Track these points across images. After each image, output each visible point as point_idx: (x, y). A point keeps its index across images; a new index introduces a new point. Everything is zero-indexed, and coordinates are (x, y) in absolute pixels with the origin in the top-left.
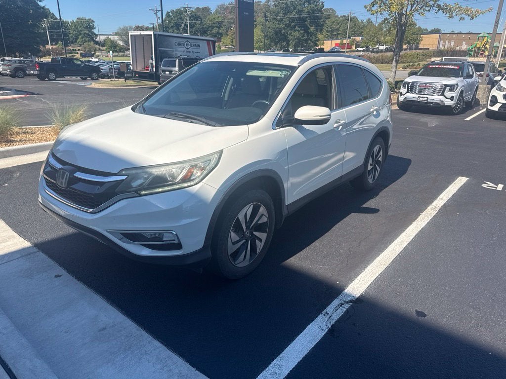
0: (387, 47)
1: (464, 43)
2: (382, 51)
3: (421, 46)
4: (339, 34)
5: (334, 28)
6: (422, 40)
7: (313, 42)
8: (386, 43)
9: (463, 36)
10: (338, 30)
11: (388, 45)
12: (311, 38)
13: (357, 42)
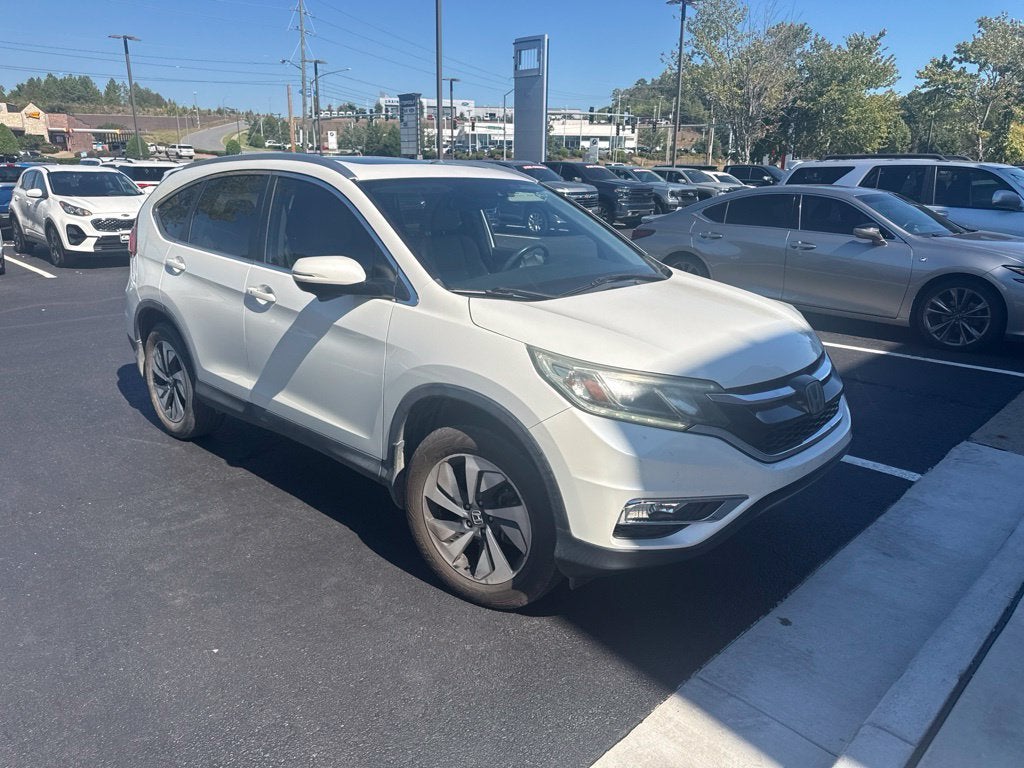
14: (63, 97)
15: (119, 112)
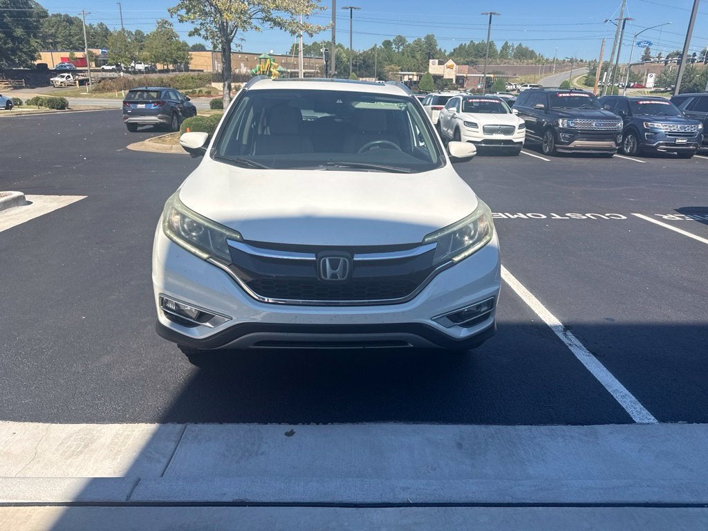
0: (146, 66)
1: (242, 65)
2: (140, 72)
3: (191, 67)
4: (58, 43)
5: (45, 32)
6: (192, 59)
7: (25, 53)
8: (145, 61)
9: (240, 56)
10: (53, 36)
11: (147, 64)
12: (21, 47)
13: (97, 57)
14: (476, 55)
15: (505, 63)
